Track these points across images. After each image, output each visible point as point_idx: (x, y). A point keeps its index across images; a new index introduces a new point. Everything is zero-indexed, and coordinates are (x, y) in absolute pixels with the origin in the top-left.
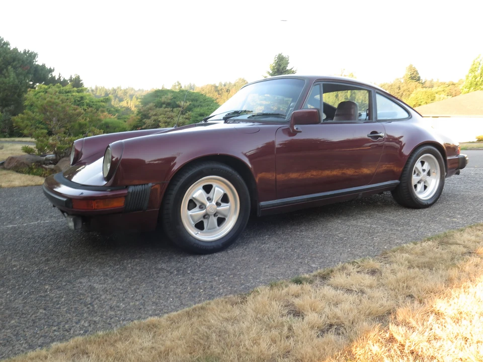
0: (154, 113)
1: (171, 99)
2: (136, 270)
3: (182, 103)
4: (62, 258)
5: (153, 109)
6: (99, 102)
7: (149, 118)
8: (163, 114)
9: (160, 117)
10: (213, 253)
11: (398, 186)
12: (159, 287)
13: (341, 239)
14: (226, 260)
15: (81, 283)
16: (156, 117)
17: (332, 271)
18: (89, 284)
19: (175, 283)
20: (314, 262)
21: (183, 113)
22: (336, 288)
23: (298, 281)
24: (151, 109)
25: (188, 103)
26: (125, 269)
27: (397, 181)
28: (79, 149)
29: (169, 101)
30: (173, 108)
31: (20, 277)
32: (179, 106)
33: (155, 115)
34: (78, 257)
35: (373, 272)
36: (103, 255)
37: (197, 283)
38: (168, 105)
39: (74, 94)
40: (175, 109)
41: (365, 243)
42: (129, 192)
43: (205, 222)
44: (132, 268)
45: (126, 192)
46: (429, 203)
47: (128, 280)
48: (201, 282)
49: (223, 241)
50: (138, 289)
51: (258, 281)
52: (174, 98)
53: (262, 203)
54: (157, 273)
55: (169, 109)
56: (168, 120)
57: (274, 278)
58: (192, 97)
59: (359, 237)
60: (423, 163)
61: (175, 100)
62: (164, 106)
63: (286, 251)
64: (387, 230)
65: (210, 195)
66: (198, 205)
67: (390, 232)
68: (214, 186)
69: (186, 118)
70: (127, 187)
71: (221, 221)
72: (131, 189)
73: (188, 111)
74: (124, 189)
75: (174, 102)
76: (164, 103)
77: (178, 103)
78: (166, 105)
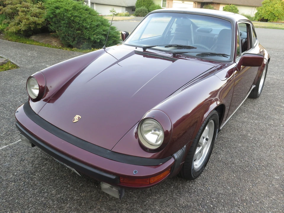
42: (175, 161)
45: (172, 161)
72: (176, 156)
73: (38, 2)
74: (170, 158)
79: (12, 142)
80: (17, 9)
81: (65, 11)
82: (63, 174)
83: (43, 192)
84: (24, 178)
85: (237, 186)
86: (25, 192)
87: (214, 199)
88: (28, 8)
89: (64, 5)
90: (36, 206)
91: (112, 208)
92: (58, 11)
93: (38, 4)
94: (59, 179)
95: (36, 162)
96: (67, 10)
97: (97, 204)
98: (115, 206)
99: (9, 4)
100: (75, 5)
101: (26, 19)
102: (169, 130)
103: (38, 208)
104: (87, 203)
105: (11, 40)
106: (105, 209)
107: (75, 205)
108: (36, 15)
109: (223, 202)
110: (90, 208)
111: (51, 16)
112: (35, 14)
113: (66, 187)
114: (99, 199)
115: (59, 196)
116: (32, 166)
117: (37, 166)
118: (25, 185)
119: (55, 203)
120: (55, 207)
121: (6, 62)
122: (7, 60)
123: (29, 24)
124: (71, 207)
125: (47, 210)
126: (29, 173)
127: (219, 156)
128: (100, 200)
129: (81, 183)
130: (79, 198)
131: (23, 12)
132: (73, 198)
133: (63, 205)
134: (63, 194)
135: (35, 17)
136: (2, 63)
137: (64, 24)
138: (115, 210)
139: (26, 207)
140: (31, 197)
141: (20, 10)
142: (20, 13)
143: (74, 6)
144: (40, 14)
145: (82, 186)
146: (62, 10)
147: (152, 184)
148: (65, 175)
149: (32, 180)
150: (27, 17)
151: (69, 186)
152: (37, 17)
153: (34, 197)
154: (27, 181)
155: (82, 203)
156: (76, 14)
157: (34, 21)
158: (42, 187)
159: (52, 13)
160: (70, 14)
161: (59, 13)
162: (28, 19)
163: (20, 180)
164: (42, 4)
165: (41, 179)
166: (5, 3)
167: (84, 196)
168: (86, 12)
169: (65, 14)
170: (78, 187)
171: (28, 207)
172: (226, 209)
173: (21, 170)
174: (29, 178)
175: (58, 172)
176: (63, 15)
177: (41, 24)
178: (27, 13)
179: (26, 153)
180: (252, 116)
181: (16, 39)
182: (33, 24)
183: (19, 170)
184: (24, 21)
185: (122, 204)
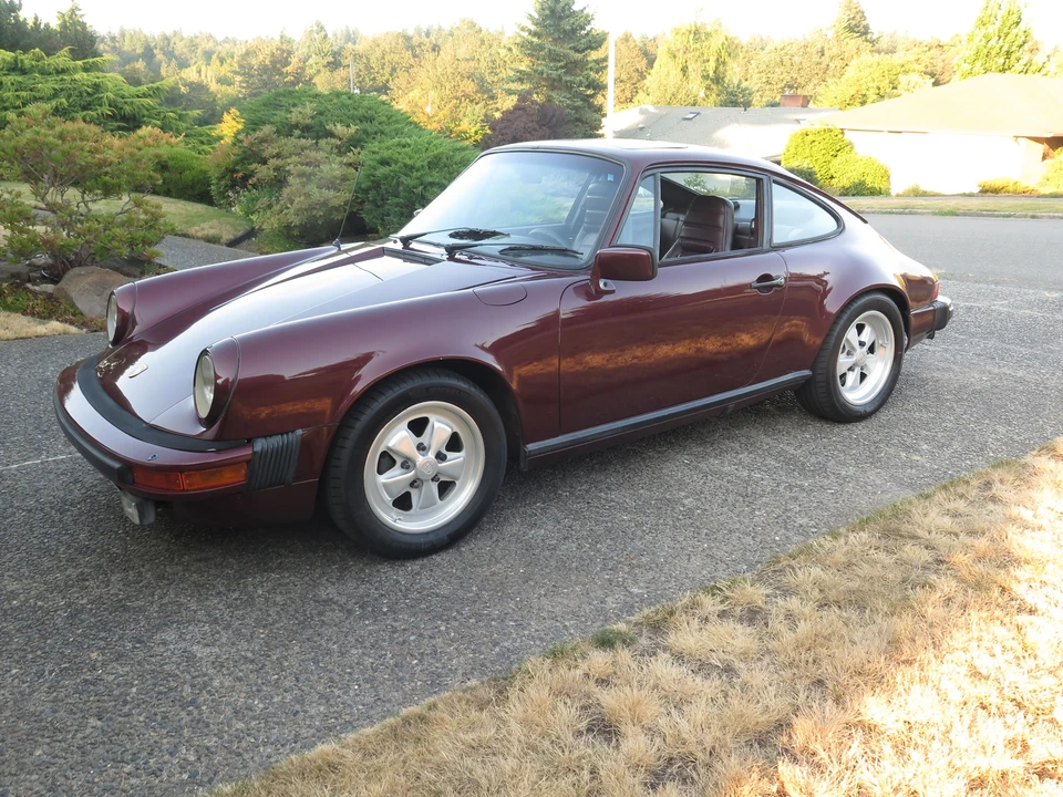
0: (275, 152)
1: (312, 118)
2: (276, 604)
3: (339, 129)
4: (112, 572)
5: (272, 141)
6: (138, 97)
7: (264, 162)
8: (296, 155)
9: (289, 161)
10: (431, 555)
11: (808, 382)
12: (329, 652)
13: (689, 513)
14: (459, 573)
15: (164, 643)
16: (279, 162)
17: (672, 613)
18: (183, 645)
19: (360, 642)
20: (636, 582)
21: (341, 151)
22: (679, 657)
23: (605, 642)
24: (266, 141)
25: (353, 129)
26: (250, 602)
27: (807, 372)
28: (127, 309)
29: (308, 121)
30: (318, 137)
31: (29, 627)
32: (331, 135)
33: (278, 156)
34: (147, 567)
35: (753, 615)
36: (200, 560)
37: (404, 642)
38: (306, 129)
39: (77, 76)
40: (322, 142)
41: (738, 526)
42: (254, 453)
43: (414, 493)
44: (267, 600)
45: (247, 452)
46: (869, 410)
47: (262, 633)
48: (412, 638)
49: (450, 530)
50: (286, 658)
51: (526, 632)
52: (321, 114)
53: (531, 447)
54: (321, 614)
55: (310, 142)
56: (308, 169)
57: (558, 624)
58: (361, 112)
59: (725, 509)
60: (860, 328)
61: (322, 118)
62: (297, 132)
63: (579, 547)
64: (781, 488)
65: (424, 439)
66: (399, 461)
67: (788, 494)
68: (431, 420)
69: (350, 165)
70: (250, 442)
71: (445, 488)
72: (259, 445)
73: (352, 148)
74: (243, 446)
75: (321, 123)
76: (296, 126)
77: (330, 127)
78: (303, 131)
80: (288, 168)
81: (403, 170)
88: (315, 166)
89: (406, 154)
92: (383, 170)
93: (350, 154)
96: (412, 168)
97: (143, 566)
99: (273, 157)
101: (305, 194)
104: (128, 561)
106: (153, 575)
107: (103, 560)
108: (332, 185)
110: (124, 569)
111: (363, 186)
112: (332, 183)
114: (157, 559)
115: (87, 543)
116: (84, 493)
117: (94, 494)
118: (42, 519)
119: (70, 551)
120: (63, 556)
123: (311, 208)
124: (91, 562)
126: (68, 503)
127: (533, 532)
129: (149, 531)
130: (119, 551)
131: (301, 175)
133: (80, 556)
134: (96, 542)
135: (328, 188)
137: (397, 205)
138: (170, 580)
140: (36, 537)
141: (295, 172)
142: (292, 179)
143: (435, 157)
145: (146, 535)
146: (395, 167)
147: (187, 490)
150: (308, 189)
152: (334, 189)
155: (117, 560)
156: (430, 179)
157: (323, 200)
159: (368, 176)
160: (417, 178)
161: (385, 177)
162: (309, 195)
163: (41, 510)
164: (359, 154)
166: (264, 155)
169: (403, 178)
170: (136, 536)
176: (395, 181)
177: (340, 209)
178: (311, 178)
182: (319, 209)
184: (297, 200)
185: (195, 573)
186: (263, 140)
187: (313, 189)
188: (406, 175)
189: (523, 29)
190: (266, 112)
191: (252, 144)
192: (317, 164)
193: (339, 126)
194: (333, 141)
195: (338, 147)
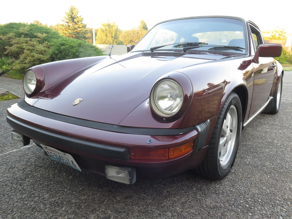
1: (28, 31)
5: (13, 38)
8: (25, 43)
9: (23, 45)
16: (18, 45)
24: (11, 38)
25: (45, 35)
27: (272, 97)
29: (27, 32)
30: (31, 38)
32: (36, 37)
33: (17, 43)
34: (103, 207)
38: (26, 35)
40: (33, 39)
42: (199, 133)
45: (194, 133)
52: (31, 30)
55: (29, 39)
56: (32, 48)
61: (32, 31)
62: (23, 36)
70: (194, 128)
72: (200, 128)
73: (44, 41)
75: (31, 33)
76: (22, 34)
77: (35, 34)
78: (24, 35)
79: (3, 153)
80: (23, 47)
81: (70, 47)
82: (59, 179)
83: (33, 196)
84: (12, 183)
85: (274, 186)
86: (11, 197)
87: (249, 198)
88: (33, 47)
89: (69, 42)
90: (22, 210)
91: (120, 210)
92: (62, 47)
93: (44, 44)
94: (54, 183)
95: (28, 169)
96: (72, 47)
97: (100, 207)
98: (124, 208)
99: (16, 43)
100: (80, 43)
101: (31, 56)
102: (189, 95)
103: (25, 212)
104: (88, 206)
105: (14, 78)
106: (111, 211)
107: (73, 208)
109: (261, 202)
110: (92, 211)
111: (56, 52)
112: (41, 52)
113: (62, 191)
114: (103, 202)
115: (53, 200)
116: (23, 173)
117: (29, 172)
118: (11, 190)
119: (47, 206)
120: (46, 210)
121: (7, 93)
122: (8, 92)
123: (34, 61)
124: (67, 211)
125: (36, 214)
126: (19, 179)
127: (246, 160)
128: (105, 203)
129: (81, 187)
130: (77, 201)
131: (28, 50)
132: (70, 201)
133: (57, 208)
134: (57, 198)
135: (40, 54)
136: (2, 94)
138: (125, 212)
139: (9, 212)
140: (17, 202)
141: (26, 48)
142: (25, 51)
144: (45, 51)
145: (83, 189)
146: (67, 46)
147: (171, 159)
148: (62, 180)
149: (20, 186)
150: (32, 54)
151: (66, 190)
152: (42, 54)
153: (21, 202)
154: (15, 186)
155: (81, 206)
156: (81, 50)
157: (39, 58)
158: (32, 192)
160: (76, 50)
161: (64, 49)
162: (33, 56)
163: (6, 185)
164: (47, 43)
165: (32, 184)
166: (11, 43)
167: (84, 199)
168: (91, 49)
170: (78, 191)
171: (12, 212)
172: (266, 208)
173: (8, 177)
174: (17, 183)
175: (54, 177)
176: (68, 51)
177: (45, 61)
178: (33, 51)
179: (17, 162)
180: (275, 127)
181: (20, 77)
182: (37, 61)
183: (7, 177)
184: (29, 58)
185: (133, 206)
186: (9, 38)
187: (34, 54)
188: (71, 49)
189: (63, 21)
190: (7, 30)
191: (6, 39)
192: (33, 46)
193: (39, 34)
194: (38, 39)
195: (39, 41)
